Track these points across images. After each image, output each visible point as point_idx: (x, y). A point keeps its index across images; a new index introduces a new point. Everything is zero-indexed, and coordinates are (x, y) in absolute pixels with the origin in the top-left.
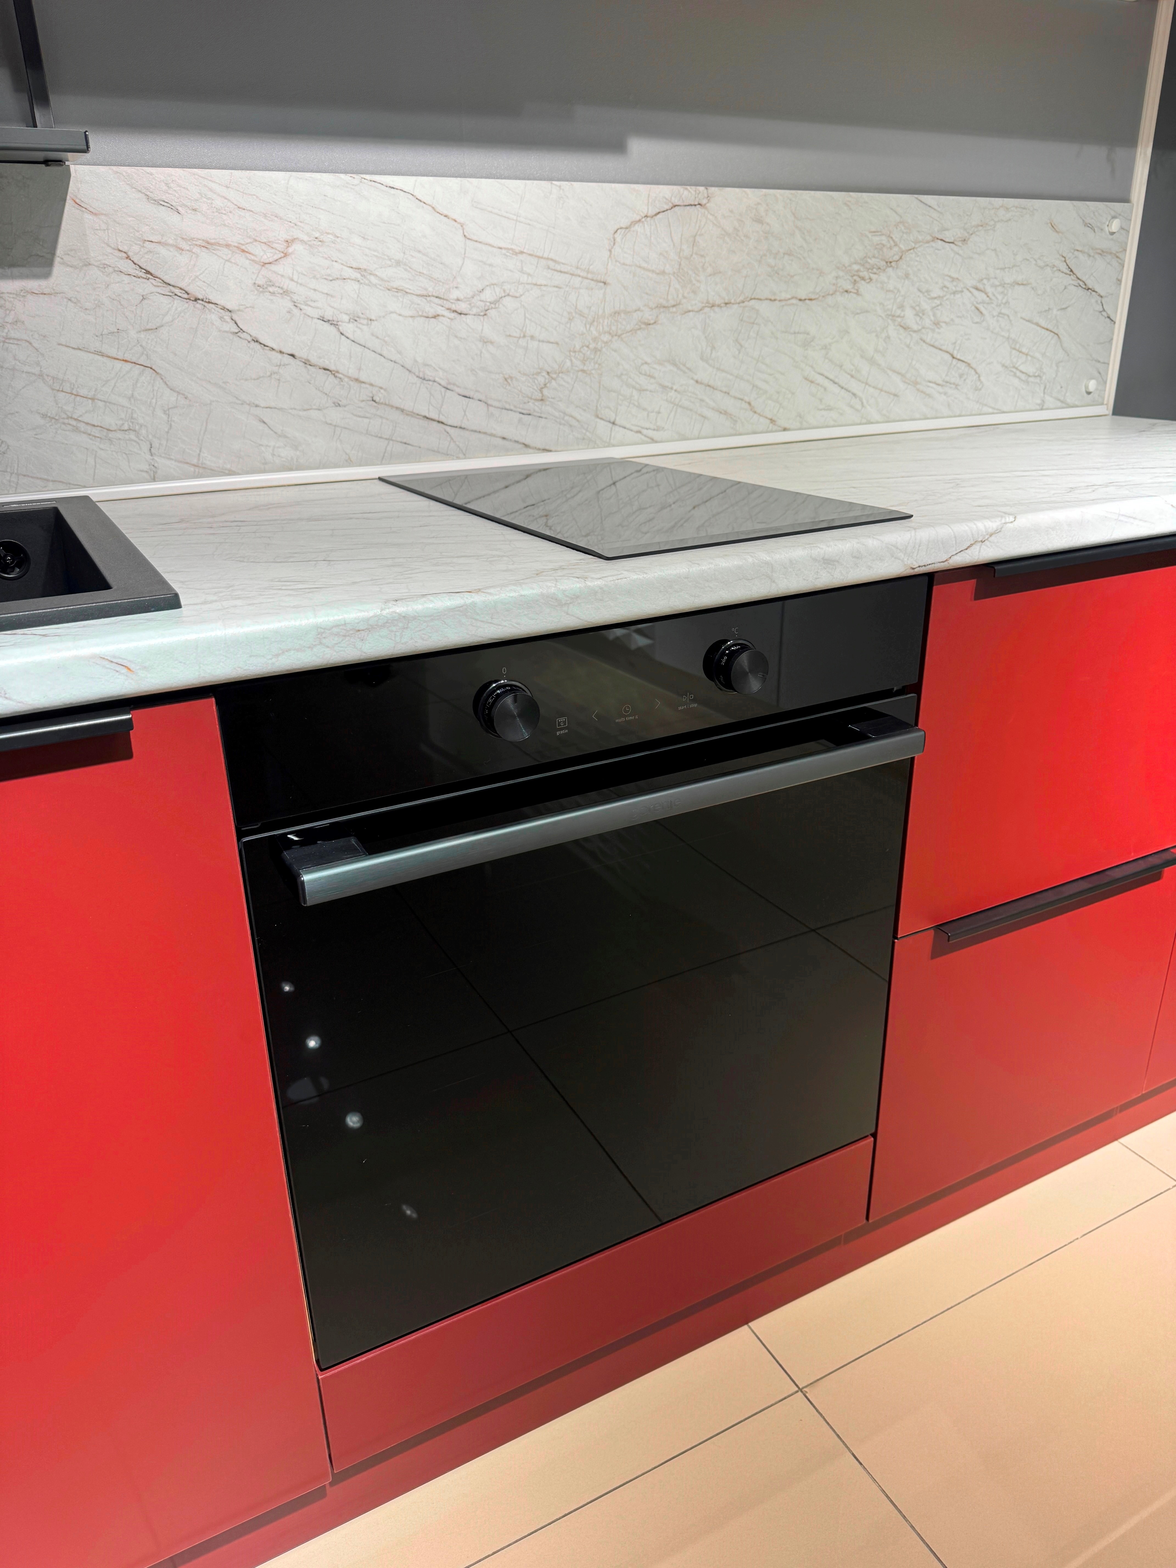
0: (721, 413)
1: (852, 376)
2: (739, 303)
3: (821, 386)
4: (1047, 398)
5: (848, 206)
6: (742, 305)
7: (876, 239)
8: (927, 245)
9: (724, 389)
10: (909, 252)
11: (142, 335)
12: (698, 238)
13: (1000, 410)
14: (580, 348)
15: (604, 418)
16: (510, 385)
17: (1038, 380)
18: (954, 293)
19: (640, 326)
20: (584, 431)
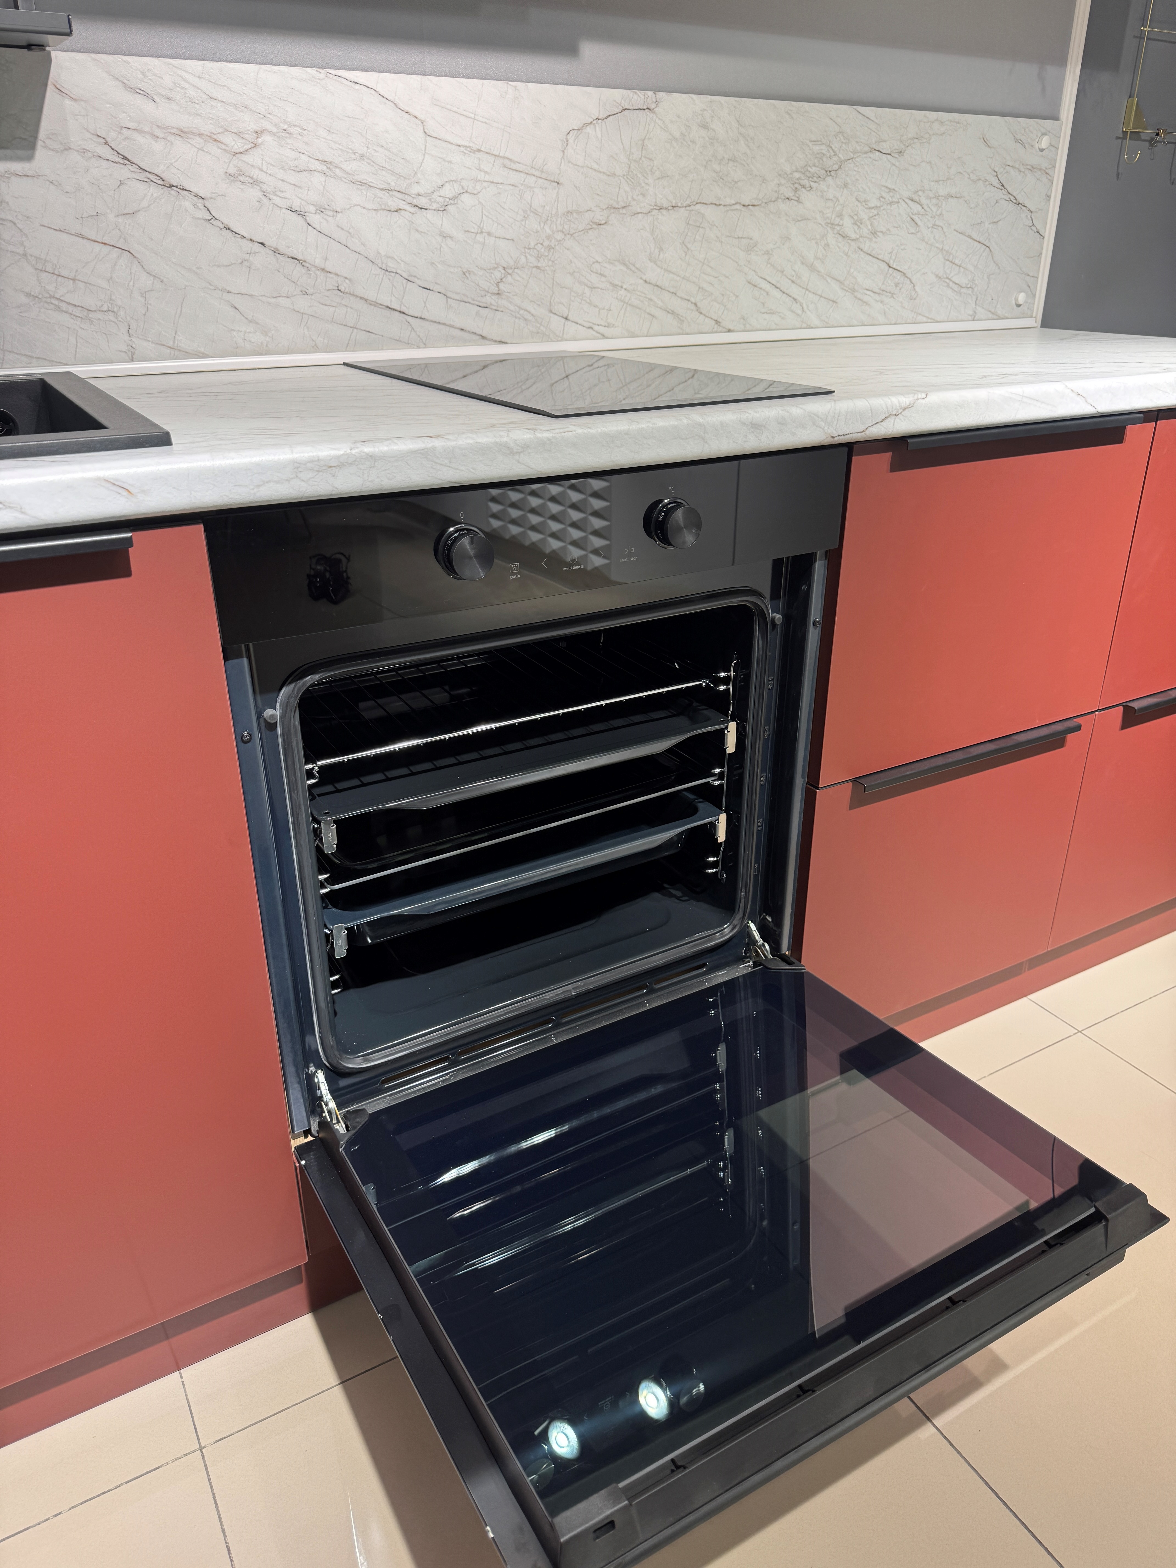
0: (668, 312)
1: (793, 282)
2: (686, 207)
3: (764, 290)
4: (979, 309)
5: (790, 115)
6: (688, 208)
7: (816, 148)
8: (865, 155)
9: (672, 290)
10: (848, 161)
11: (120, 220)
12: (646, 141)
13: (934, 319)
14: (535, 246)
15: (558, 313)
16: (468, 278)
17: (970, 291)
18: (891, 203)
19: (591, 225)
20: (539, 325)
